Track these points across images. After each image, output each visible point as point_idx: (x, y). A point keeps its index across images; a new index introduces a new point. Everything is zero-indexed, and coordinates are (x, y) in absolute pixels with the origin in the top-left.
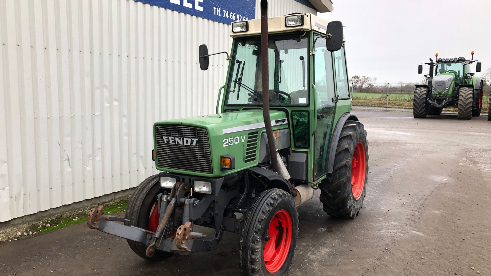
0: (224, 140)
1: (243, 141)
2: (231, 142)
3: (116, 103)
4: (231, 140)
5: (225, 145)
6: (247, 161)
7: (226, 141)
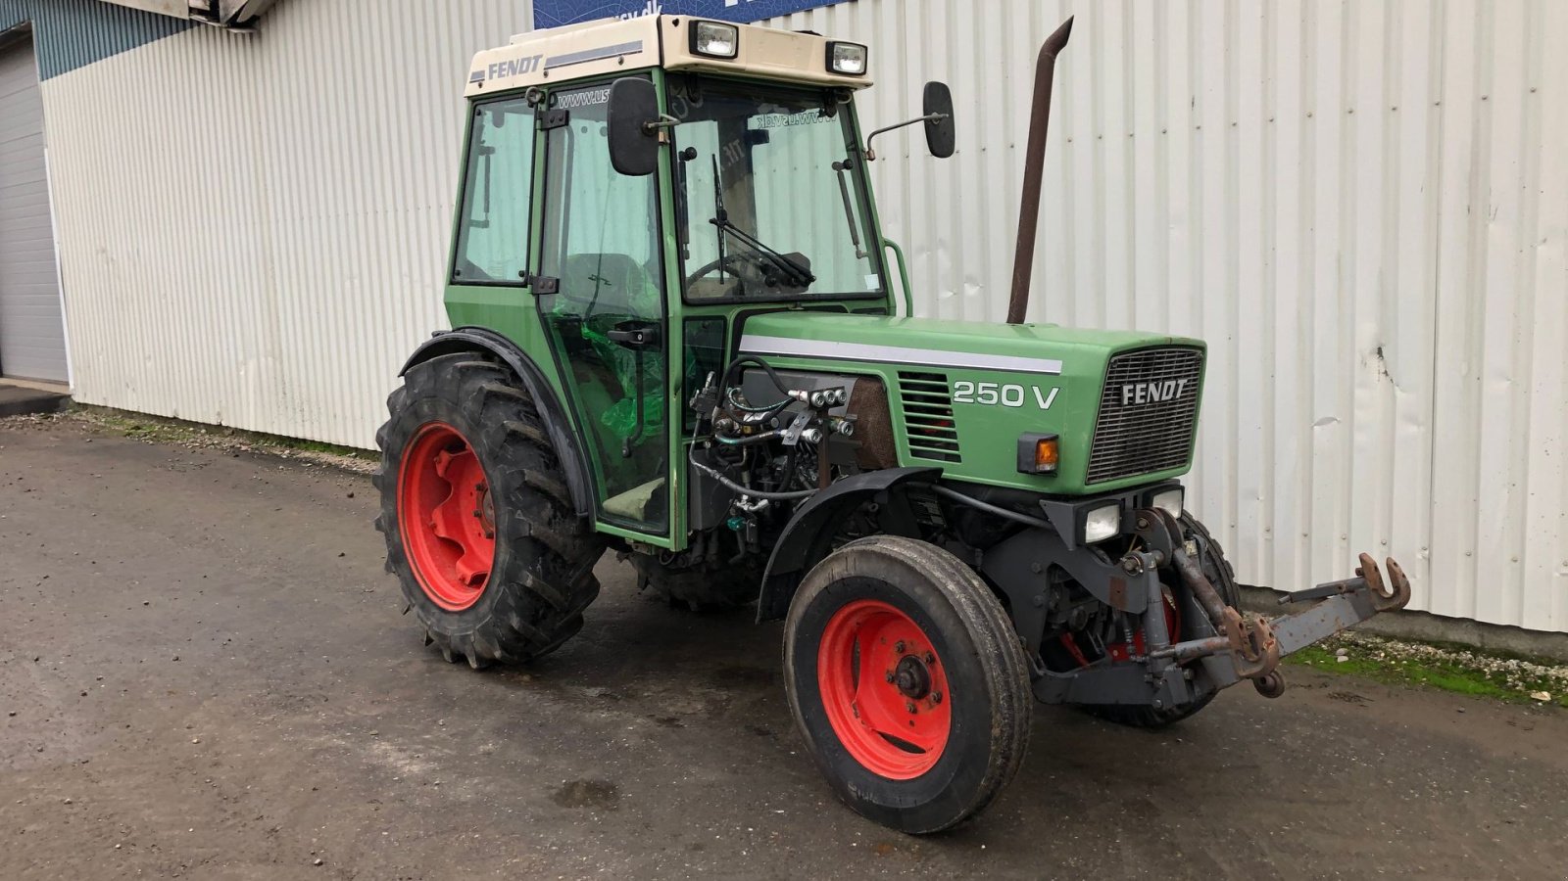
3: (971, 291)
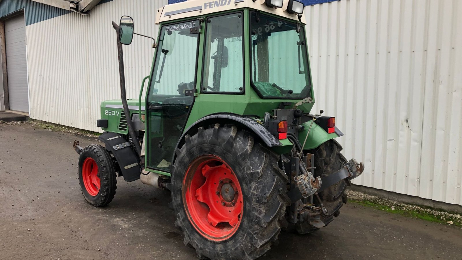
0: (106, 111)
1: (118, 115)
2: (110, 113)
4: (110, 112)
5: (106, 113)
6: (120, 129)
7: (107, 112)
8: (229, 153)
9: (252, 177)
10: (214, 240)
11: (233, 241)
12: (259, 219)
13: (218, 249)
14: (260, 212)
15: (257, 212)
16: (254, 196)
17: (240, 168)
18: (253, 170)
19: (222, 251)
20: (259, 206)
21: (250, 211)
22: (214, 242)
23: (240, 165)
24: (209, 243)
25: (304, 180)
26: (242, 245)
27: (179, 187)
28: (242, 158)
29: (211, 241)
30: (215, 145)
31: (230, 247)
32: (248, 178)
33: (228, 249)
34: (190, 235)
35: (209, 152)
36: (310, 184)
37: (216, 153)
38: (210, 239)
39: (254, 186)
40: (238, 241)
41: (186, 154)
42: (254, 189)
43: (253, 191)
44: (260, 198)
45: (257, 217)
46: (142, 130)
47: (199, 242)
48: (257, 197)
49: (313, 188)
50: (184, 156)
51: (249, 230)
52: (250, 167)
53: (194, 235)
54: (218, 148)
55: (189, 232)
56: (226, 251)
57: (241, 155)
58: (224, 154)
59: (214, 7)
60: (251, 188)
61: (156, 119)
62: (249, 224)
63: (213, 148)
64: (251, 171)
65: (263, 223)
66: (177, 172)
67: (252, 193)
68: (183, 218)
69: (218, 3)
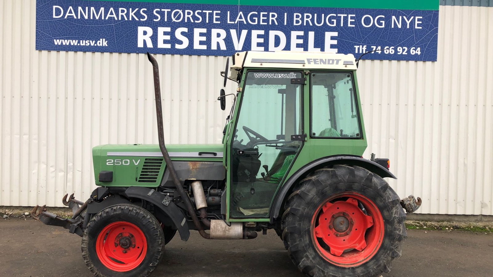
8: (369, 188)
9: (393, 204)
10: (352, 266)
11: (375, 260)
12: (400, 235)
13: (359, 272)
14: (400, 230)
15: (398, 231)
16: (396, 219)
17: (381, 199)
18: (392, 199)
19: (362, 273)
20: (399, 226)
21: (391, 231)
22: (353, 268)
23: (381, 196)
24: (347, 271)
25: (410, 201)
26: (384, 261)
27: (306, 227)
28: (383, 191)
29: (349, 268)
30: (354, 183)
31: (372, 266)
32: (390, 206)
33: (370, 269)
34: (324, 269)
35: (346, 190)
36: (415, 203)
37: (355, 190)
38: (347, 267)
39: (394, 211)
40: (380, 259)
41: (316, 194)
42: (395, 213)
43: (394, 215)
44: (400, 219)
45: (398, 235)
46: (191, 179)
47: (336, 272)
48: (398, 218)
49: (417, 205)
50: (313, 197)
51: (391, 247)
52: (389, 196)
53: (328, 268)
54: (356, 186)
55: (322, 267)
56: (368, 271)
57: (382, 188)
58: (365, 189)
59: (321, 64)
60: (392, 213)
61: (214, 165)
62: (390, 242)
63: (351, 186)
64: (391, 200)
65: (403, 238)
66: (304, 214)
67: (394, 217)
68: (313, 256)
69: (325, 61)
